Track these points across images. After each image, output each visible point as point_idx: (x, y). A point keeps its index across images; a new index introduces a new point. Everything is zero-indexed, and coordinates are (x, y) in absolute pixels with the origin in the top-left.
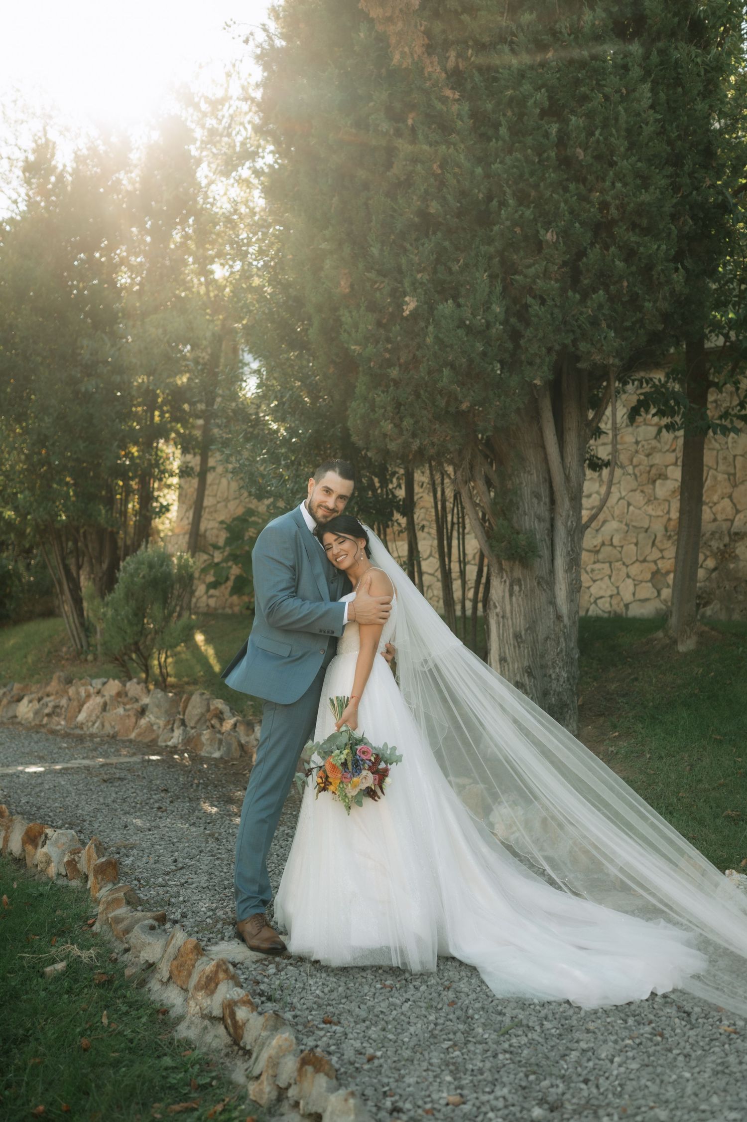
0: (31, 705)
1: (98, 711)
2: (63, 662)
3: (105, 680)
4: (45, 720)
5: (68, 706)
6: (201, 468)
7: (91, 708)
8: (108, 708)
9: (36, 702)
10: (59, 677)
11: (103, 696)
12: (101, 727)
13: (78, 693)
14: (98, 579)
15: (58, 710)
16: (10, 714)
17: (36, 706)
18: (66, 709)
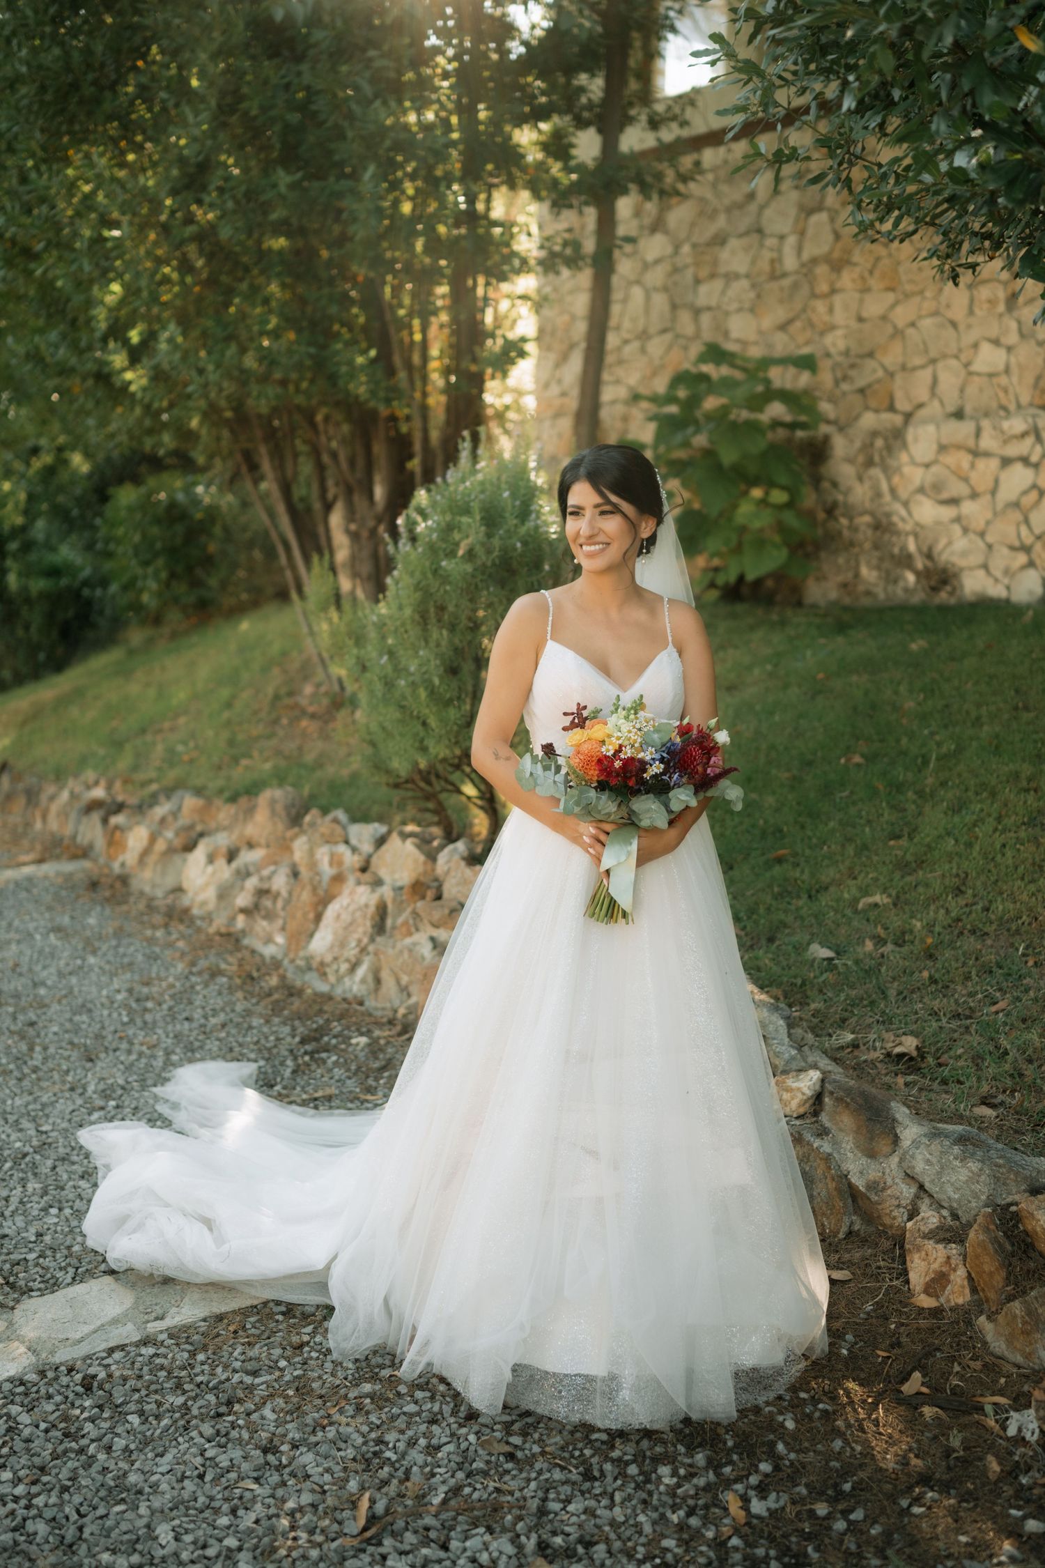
0: (210, 869)
1: (364, 928)
2: (304, 723)
3: (383, 829)
4: (241, 921)
5: (290, 893)
6: (599, 243)
7: (346, 917)
8: (389, 922)
9: (221, 862)
10: (273, 802)
11: (378, 883)
12: (370, 979)
13: (313, 865)
14: (365, 534)
15: (267, 903)
16: (170, 882)
17: (225, 872)
18: (288, 902)
